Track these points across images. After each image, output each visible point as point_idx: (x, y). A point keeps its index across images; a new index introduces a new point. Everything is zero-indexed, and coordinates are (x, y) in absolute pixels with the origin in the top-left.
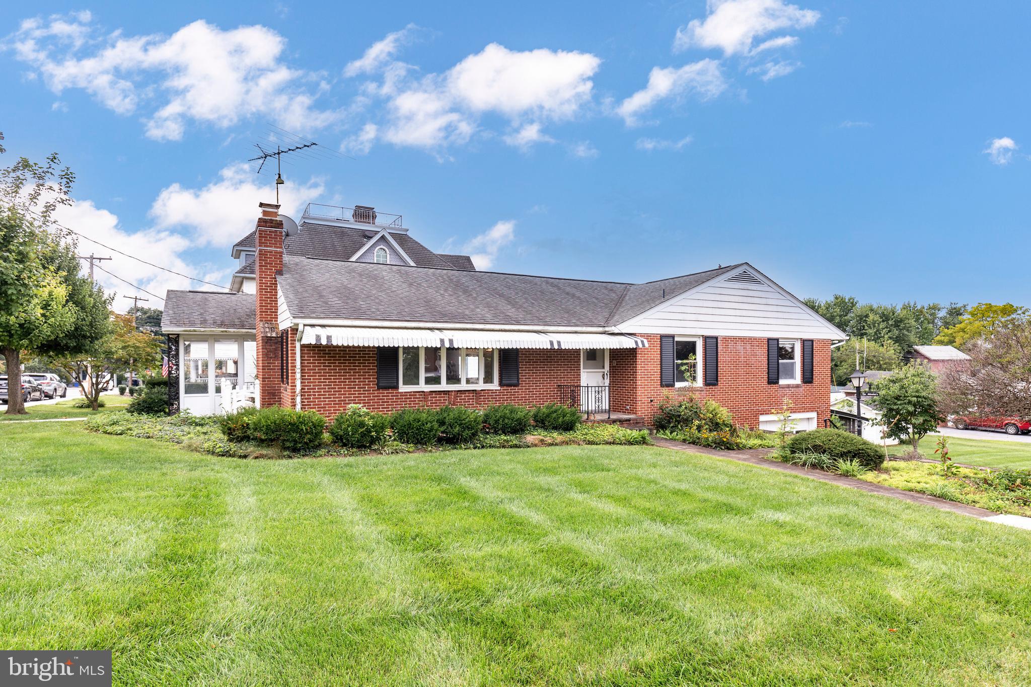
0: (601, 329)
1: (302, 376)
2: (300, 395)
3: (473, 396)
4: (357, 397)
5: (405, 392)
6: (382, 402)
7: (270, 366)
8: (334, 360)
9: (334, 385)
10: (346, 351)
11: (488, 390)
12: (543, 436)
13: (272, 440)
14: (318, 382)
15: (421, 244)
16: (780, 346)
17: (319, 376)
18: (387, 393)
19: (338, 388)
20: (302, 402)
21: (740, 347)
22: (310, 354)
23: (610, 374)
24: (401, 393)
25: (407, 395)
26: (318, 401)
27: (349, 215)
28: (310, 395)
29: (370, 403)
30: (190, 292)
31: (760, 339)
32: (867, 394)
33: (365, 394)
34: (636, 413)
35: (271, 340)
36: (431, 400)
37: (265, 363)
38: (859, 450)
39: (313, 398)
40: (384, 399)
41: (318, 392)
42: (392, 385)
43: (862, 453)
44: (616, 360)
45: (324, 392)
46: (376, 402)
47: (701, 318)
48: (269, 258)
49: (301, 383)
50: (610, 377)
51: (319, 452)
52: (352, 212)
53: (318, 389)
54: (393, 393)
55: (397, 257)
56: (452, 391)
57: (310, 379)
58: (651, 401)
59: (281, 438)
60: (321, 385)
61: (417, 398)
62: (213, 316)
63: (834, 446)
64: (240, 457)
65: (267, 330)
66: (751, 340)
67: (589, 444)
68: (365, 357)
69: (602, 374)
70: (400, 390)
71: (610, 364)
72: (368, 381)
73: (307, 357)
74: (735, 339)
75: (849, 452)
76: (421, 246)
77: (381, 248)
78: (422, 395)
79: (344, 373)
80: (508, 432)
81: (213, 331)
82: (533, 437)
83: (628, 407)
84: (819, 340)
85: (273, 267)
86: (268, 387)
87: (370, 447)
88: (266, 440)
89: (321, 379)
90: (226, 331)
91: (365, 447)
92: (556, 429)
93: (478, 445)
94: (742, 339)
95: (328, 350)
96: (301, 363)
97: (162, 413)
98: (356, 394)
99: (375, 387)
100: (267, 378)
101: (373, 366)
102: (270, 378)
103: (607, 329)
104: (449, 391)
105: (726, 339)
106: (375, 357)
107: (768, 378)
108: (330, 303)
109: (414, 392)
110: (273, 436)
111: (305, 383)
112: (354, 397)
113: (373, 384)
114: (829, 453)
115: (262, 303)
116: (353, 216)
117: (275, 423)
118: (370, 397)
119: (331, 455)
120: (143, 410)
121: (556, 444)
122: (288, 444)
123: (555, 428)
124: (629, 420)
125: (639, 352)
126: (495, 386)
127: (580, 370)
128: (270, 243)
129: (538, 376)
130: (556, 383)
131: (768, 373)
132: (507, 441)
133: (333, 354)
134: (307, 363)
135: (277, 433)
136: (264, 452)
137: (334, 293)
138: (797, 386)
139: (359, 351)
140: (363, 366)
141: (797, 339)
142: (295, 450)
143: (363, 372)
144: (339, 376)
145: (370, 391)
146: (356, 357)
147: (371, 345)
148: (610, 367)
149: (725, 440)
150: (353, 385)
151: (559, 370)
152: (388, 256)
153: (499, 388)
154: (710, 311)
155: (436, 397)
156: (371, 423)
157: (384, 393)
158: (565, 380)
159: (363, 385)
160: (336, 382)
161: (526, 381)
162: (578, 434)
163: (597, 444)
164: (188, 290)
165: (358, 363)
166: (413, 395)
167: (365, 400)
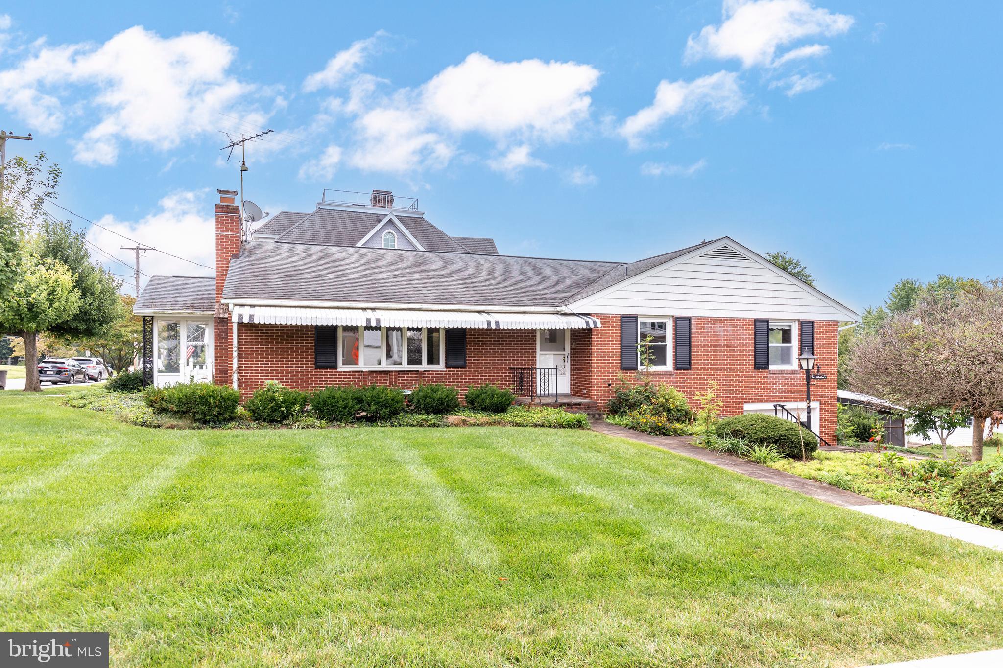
0: (552, 309)
1: (239, 354)
2: (236, 372)
3: (417, 377)
4: (295, 376)
5: (344, 372)
6: (320, 381)
7: (222, 346)
8: (271, 339)
9: (271, 364)
10: (283, 330)
11: (432, 371)
12: (467, 417)
13: (184, 412)
14: (256, 361)
15: (437, 227)
16: (770, 328)
17: (256, 354)
18: (325, 372)
19: (275, 367)
20: (239, 379)
21: (719, 328)
22: (248, 333)
23: (571, 357)
24: (340, 372)
25: (346, 375)
26: (255, 379)
27: (366, 200)
28: (248, 373)
29: (308, 381)
30: (174, 277)
31: (745, 320)
32: (816, 377)
33: (303, 373)
34: (591, 398)
35: (223, 321)
36: (371, 380)
37: (217, 343)
38: (781, 435)
39: (250, 376)
40: (322, 378)
41: (255, 370)
42: (330, 364)
43: (785, 439)
44: (576, 341)
45: (261, 370)
46: (313, 381)
47: (671, 297)
48: (225, 242)
49: (238, 361)
50: (571, 360)
51: (230, 425)
52: (370, 197)
53: (255, 367)
54: (332, 372)
55: (405, 241)
56: (392, 372)
57: (248, 357)
58: (609, 385)
59: (192, 410)
60: (258, 364)
61: (356, 378)
62: (185, 299)
63: (754, 431)
64: (155, 427)
65: (221, 311)
66: (734, 321)
67: (515, 426)
68: (303, 337)
69: (563, 356)
70: (339, 370)
71: (571, 347)
72: (306, 361)
73: (245, 336)
74: (713, 320)
75: (770, 438)
76: (437, 229)
77: (389, 233)
78: (361, 375)
79: (281, 352)
80: (431, 412)
81: (180, 313)
82: (456, 417)
83: (585, 391)
84: (822, 322)
85: (230, 251)
86: (220, 366)
87: (281, 422)
88: (178, 412)
89: (258, 358)
90: (193, 313)
91: (277, 422)
92: (486, 411)
93: (396, 424)
94: (722, 320)
95: (266, 330)
96: (238, 342)
97: (136, 391)
98: (293, 373)
99: (313, 367)
100: (219, 357)
101: (310, 346)
102: (222, 357)
103: (559, 309)
104: (389, 372)
105: (701, 320)
106: (313, 337)
107: (755, 362)
108: (269, 284)
109: (353, 372)
110: (184, 409)
111: (242, 361)
112: (291, 376)
113: (310, 364)
114: (749, 438)
115: (219, 286)
116: (371, 200)
117: (186, 396)
118: (308, 375)
119: (241, 428)
120: (119, 387)
121: (478, 425)
122: (198, 416)
123: (484, 409)
124: (580, 404)
125: (595, 333)
126: (441, 367)
127: (536, 352)
128: (226, 228)
129: (488, 357)
130: (508, 365)
131: (755, 357)
132: (426, 421)
133: (271, 333)
134: (245, 342)
135: (189, 405)
136: (176, 423)
137: (281, 275)
138: (793, 372)
139: (296, 330)
140: (301, 346)
141: (794, 320)
142: (206, 422)
143: (301, 352)
144: (276, 355)
145: (308, 370)
146: (293, 337)
147: (309, 324)
148: (571, 349)
149: (660, 425)
150: (291, 364)
151: (512, 352)
152: (396, 239)
153: (445, 369)
154: (681, 289)
155: (377, 377)
156: (281, 399)
157: (322, 372)
158: (519, 363)
159: (301, 364)
160: (273, 361)
161: (475, 363)
162: (508, 417)
163: (524, 426)
164: (172, 275)
165: (296, 343)
166: (352, 375)
167: (303, 379)
